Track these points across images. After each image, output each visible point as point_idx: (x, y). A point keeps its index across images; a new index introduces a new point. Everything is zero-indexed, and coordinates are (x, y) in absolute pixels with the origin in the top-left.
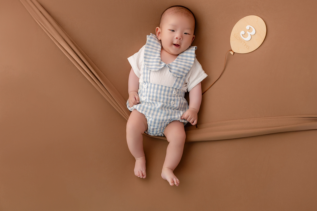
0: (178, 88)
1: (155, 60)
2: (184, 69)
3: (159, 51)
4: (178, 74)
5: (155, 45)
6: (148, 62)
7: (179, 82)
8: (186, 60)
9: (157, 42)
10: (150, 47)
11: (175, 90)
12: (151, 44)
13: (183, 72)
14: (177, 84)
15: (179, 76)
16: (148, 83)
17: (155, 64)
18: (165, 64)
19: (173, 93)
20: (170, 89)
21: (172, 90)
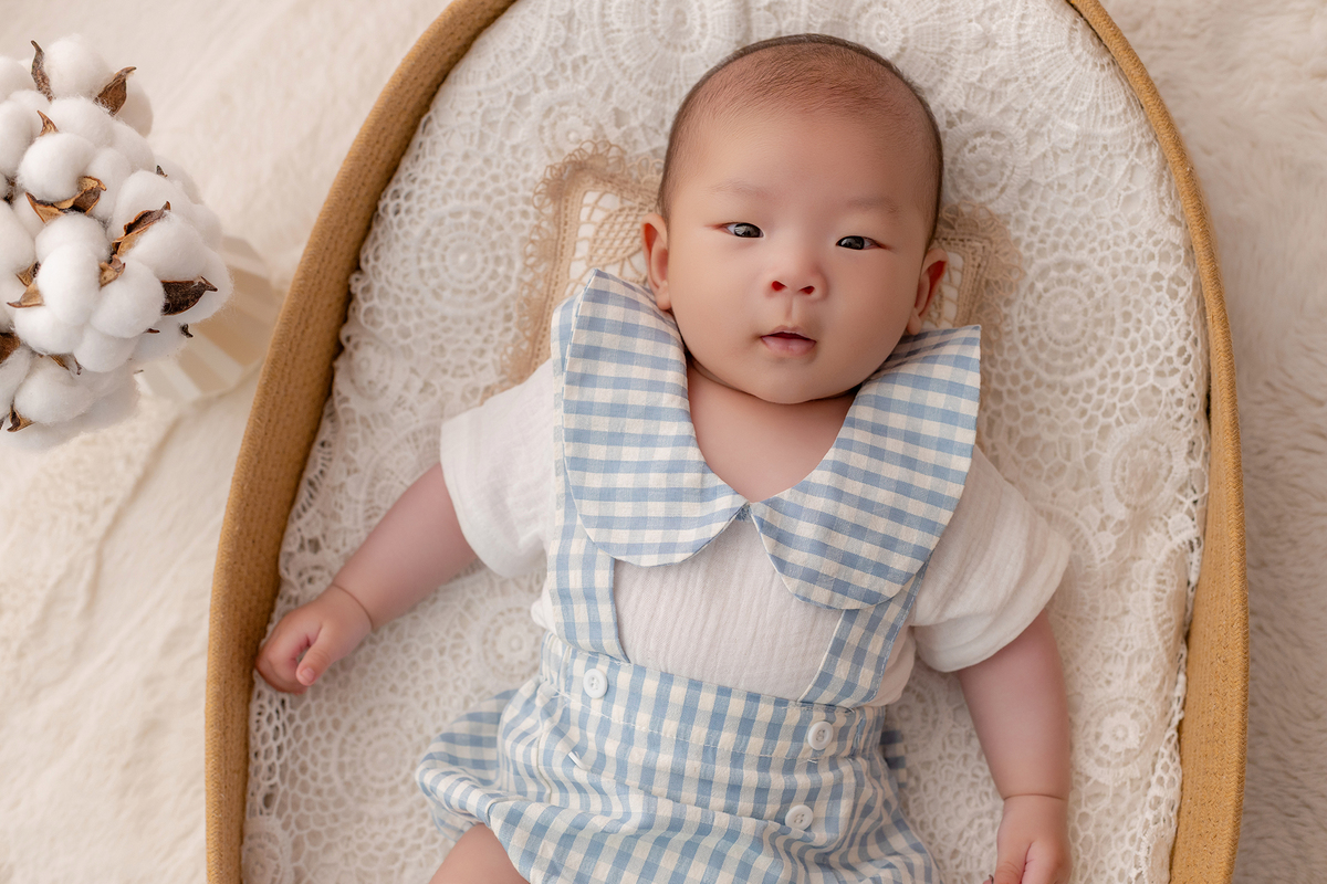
4: (842, 586)
11: (823, 715)
13: (881, 570)
14: (843, 670)
16: (611, 658)
19: (805, 744)
20: (789, 713)
21: (800, 721)
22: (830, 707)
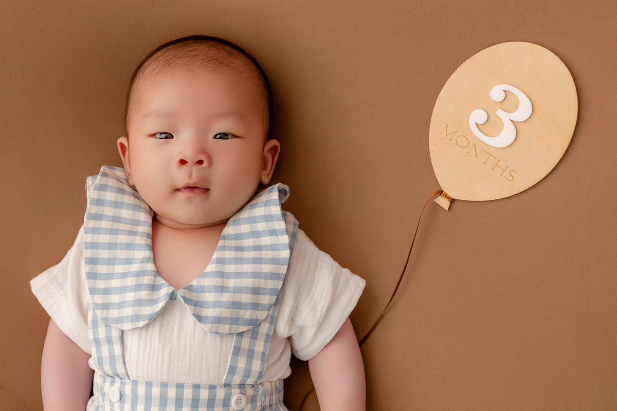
0: (250, 381)
1: (130, 281)
2: (256, 291)
3: (142, 234)
4: (235, 321)
5: (125, 213)
6: (106, 291)
7: (250, 355)
8: (258, 248)
9: (128, 199)
10: (105, 224)
11: (238, 391)
12: (108, 211)
13: (255, 306)
14: (242, 363)
15: (242, 329)
16: (121, 378)
17: (130, 296)
18: (171, 289)
19: (231, 408)
20: (218, 392)
21: (225, 396)
22: (242, 386)
